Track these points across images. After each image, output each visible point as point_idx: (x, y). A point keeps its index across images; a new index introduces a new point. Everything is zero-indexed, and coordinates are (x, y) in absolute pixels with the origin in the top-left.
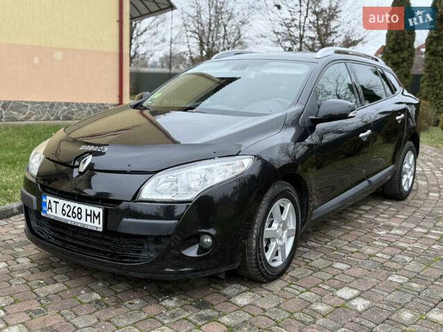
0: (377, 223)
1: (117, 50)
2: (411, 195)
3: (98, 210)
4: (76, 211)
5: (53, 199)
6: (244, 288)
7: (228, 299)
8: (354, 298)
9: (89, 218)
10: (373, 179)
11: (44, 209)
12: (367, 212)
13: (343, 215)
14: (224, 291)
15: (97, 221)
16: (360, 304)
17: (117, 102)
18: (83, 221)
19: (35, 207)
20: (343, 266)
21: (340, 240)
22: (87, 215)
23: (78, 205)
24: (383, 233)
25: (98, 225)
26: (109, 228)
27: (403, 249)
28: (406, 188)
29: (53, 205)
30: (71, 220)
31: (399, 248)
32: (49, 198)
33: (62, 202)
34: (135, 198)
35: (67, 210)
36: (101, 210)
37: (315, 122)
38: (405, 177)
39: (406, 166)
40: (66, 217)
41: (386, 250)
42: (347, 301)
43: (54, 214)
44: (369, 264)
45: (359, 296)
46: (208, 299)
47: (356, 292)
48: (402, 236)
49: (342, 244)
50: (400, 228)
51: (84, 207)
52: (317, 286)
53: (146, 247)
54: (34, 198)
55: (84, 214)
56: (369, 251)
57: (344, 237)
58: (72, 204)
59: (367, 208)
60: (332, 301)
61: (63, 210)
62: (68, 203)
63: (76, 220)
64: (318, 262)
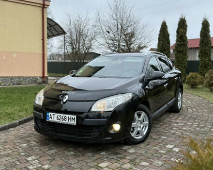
0: (171, 122)
1: (41, 52)
2: (181, 111)
3: (74, 117)
4: (63, 117)
5: (52, 114)
6: (130, 147)
7: (126, 151)
8: (173, 148)
9: (70, 120)
10: (169, 103)
11: (48, 118)
12: (166, 117)
13: (158, 119)
14: (123, 148)
15: (73, 121)
16: (176, 150)
17: (41, 76)
18: (67, 121)
19: (43, 118)
20: (165, 138)
21: (159, 128)
22: (69, 119)
23: (64, 115)
24: (175, 125)
25: (74, 123)
26: (79, 123)
27: (186, 130)
28: (179, 108)
29: (52, 116)
30: (61, 122)
31: (184, 130)
32: (50, 113)
33: (57, 115)
34: (89, 111)
35: (59, 118)
36: (75, 117)
37: (149, 80)
38: (179, 103)
39: (179, 98)
40: (59, 120)
41: (179, 131)
42: (171, 149)
43: (53, 119)
44: (174, 136)
45: (175, 147)
46: (118, 151)
47: (173, 146)
48: (183, 126)
49: (161, 129)
50: (182, 123)
51: (67, 116)
52: (157, 145)
53: (94, 130)
54: (42, 114)
55: (67, 118)
56: (172, 131)
57: (161, 127)
58: (62, 115)
59: (166, 116)
60: (166, 149)
61: (57, 118)
62: (59, 115)
63: (64, 121)
64: (155, 137)
